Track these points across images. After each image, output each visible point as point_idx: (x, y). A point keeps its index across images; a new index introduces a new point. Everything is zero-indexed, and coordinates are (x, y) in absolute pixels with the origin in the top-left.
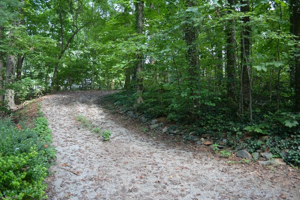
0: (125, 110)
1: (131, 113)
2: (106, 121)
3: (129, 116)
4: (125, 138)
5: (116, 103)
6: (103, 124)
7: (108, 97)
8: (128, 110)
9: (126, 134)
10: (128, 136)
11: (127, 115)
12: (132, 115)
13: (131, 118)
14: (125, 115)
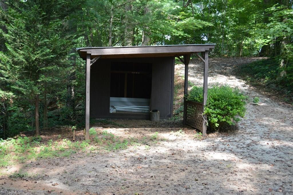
0: (268, 83)
1: (274, 86)
2: (250, 92)
3: (272, 89)
4: (270, 104)
5: (256, 75)
6: (249, 94)
7: (245, 68)
8: (271, 83)
9: (271, 102)
10: (272, 103)
11: (270, 88)
12: (274, 88)
13: (274, 90)
14: (268, 88)
